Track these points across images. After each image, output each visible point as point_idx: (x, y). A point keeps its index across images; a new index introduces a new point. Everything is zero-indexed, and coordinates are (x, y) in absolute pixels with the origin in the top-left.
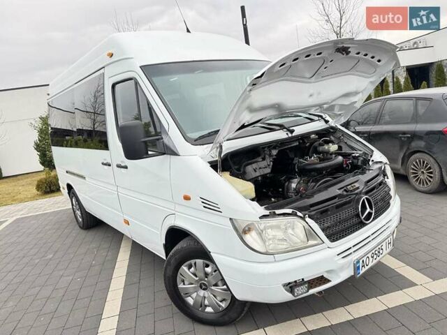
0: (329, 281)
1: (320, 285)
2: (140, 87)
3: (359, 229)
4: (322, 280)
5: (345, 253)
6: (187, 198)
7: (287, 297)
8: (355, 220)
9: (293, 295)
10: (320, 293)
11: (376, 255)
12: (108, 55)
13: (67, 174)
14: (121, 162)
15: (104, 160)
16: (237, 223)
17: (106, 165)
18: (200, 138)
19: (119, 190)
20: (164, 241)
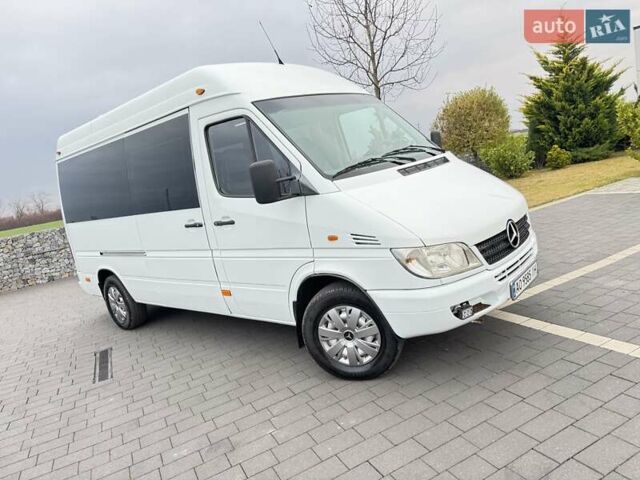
0: (487, 306)
1: (482, 310)
2: (255, 124)
3: (508, 254)
4: (480, 307)
5: (500, 276)
6: (332, 238)
7: (457, 323)
8: (503, 245)
9: (461, 318)
11: (526, 279)
12: (197, 92)
13: (102, 257)
14: (223, 218)
15: (190, 221)
16: (398, 253)
17: (194, 226)
18: (339, 174)
19: (216, 254)
20: (294, 298)
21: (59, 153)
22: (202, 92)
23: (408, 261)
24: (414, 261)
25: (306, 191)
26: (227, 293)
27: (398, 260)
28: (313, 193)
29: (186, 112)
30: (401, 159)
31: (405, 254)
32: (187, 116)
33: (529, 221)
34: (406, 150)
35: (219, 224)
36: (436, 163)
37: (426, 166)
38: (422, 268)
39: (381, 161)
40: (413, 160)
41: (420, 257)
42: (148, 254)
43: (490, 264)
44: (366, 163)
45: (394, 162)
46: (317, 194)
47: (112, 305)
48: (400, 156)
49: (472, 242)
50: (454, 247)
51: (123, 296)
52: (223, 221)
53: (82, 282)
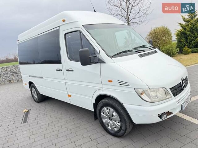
0: (172, 113)
1: (170, 115)
2: (83, 34)
3: (181, 92)
4: (169, 113)
5: (178, 102)
6: (110, 81)
7: (160, 120)
8: (180, 88)
9: (162, 119)
10: (168, 118)
11: (187, 102)
12: (63, 21)
13: (30, 77)
14: (70, 68)
15: (58, 68)
16: (137, 90)
17: (59, 70)
18: (114, 55)
19: (66, 81)
20: (94, 102)
21: (18, 41)
22: (64, 21)
23: (141, 94)
24: (144, 94)
25: (101, 62)
26: (70, 96)
27: (137, 93)
28: (104, 62)
29: (58, 28)
30: (139, 50)
31: (141, 91)
32: (59, 30)
33: (188, 78)
34: (141, 47)
35: (68, 70)
36: (153, 53)
37: (149, 54)
38: (148, 98)
39: (131, 51)
40: (144, 51)
41: (146, 93)
42: (44, 78)
43: (175, 96)
44: (125, 52)
45: (137, 52)
46: (105, 63)
47: (33, 93)
49: (168, 88)
50: (161, 89)
51: (36, 91)
52: (69, 70)
53: (24, 85)
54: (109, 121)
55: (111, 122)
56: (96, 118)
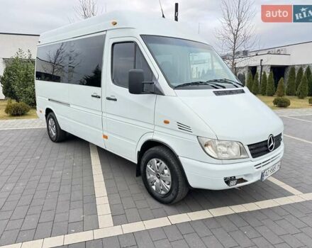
0: (246, 181)
1: (242, 182)
3: (264, 154)
4: (241, 180)
5: (258, 166)
6: (166, 122)
7: (225, 186)
8: (264, 148)
9: (229, 185)
10: (240, 187)
11: (273, 170)
12: (113, 23)
13: (49, 101)
14: (112, 96)
15: (95, 93)
16: (201, 140)
17: (96, 97)
18: (179, 86)
19: (104, 114)
20: (139, 149)
22: (115, 24)
23: (206, 145)
24: (210, 147)
25: (158, 92)
26: (106, 137)
27: (200, 144)
28: (162, 94)
29: (104, 33)
30: (217, 85)
31: (205, 141)
32: (105, 35)
33: (282, 137)
34: (221, 81)
35: (108, 99)
36: (237, 92)
37: (231, 92)
38: (213, 152)
39: (205, 84)
40: (224, 87)
41: (213, 145)
42: (71, 106)
43: (254, 157)
44: (196, 83)
45: (213, 86)
46: (164, 95)
48: (217, 83)
49: (246, 143)
50: (236, 144)
52: (111, 98)
53: (38, 112)
54: (156, 178)
55: (158, 181)
56: (138, 174)
